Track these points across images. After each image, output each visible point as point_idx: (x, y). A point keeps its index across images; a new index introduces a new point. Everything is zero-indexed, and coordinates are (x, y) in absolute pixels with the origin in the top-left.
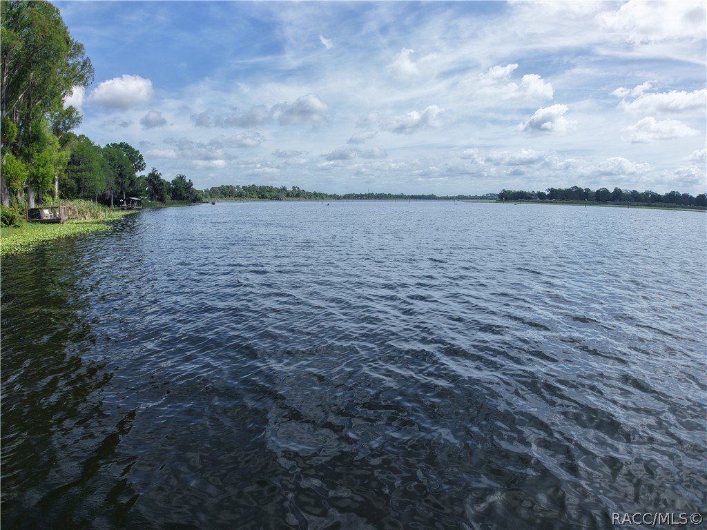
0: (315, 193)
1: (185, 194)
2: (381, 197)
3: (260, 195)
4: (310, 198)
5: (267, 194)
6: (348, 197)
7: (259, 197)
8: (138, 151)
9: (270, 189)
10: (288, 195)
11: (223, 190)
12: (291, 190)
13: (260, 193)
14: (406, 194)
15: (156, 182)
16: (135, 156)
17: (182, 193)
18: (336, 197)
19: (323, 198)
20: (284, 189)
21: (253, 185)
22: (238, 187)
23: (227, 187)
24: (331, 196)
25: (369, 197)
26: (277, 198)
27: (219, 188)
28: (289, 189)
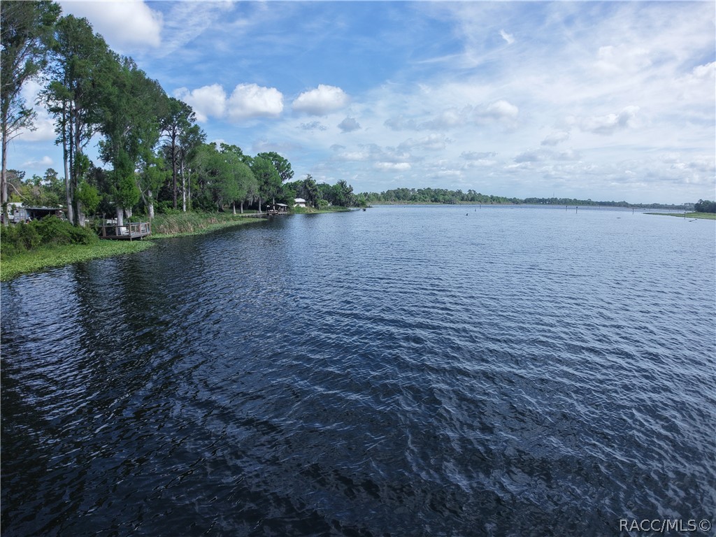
0: (492, 197)
1: (344, 199)
2: (566, 203)
3: (433, 199)
4: (486, 202)
5: (441, 198)
6: (530, 201)
7: (432, 201)
8: (286, 160)
9: (445, 193)
10: (462, 199)
11: (398, 193)
12: (467, 193)
13: (433, 197)
14: (594, 200)
15: (310, 188)
16: (283, 165)
17: (340, 198)
18: (515, 202)
19: (500, 202)
20: (459, 192)
21: (428, 188)
22: (413, 190)
23: (403, 190)
24: (510, 200)
25: (553, 202)
26: (450, 202)
27: (394, 191)
28: (465, 192)
